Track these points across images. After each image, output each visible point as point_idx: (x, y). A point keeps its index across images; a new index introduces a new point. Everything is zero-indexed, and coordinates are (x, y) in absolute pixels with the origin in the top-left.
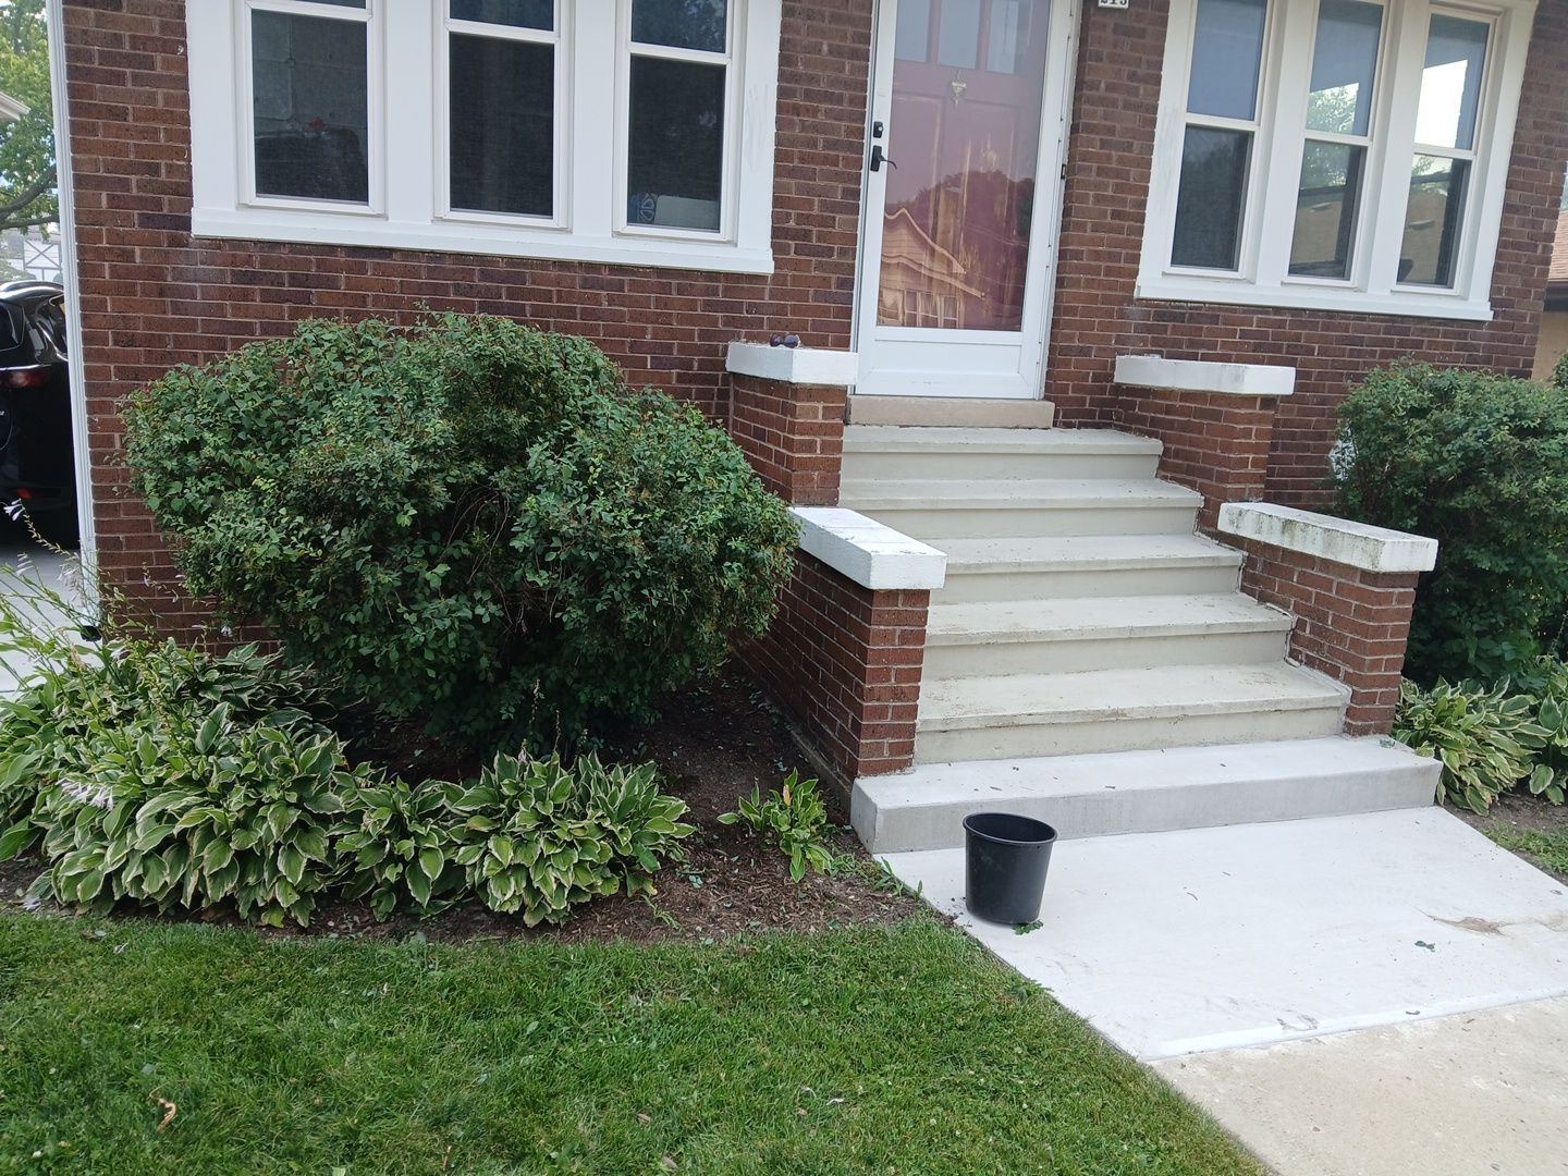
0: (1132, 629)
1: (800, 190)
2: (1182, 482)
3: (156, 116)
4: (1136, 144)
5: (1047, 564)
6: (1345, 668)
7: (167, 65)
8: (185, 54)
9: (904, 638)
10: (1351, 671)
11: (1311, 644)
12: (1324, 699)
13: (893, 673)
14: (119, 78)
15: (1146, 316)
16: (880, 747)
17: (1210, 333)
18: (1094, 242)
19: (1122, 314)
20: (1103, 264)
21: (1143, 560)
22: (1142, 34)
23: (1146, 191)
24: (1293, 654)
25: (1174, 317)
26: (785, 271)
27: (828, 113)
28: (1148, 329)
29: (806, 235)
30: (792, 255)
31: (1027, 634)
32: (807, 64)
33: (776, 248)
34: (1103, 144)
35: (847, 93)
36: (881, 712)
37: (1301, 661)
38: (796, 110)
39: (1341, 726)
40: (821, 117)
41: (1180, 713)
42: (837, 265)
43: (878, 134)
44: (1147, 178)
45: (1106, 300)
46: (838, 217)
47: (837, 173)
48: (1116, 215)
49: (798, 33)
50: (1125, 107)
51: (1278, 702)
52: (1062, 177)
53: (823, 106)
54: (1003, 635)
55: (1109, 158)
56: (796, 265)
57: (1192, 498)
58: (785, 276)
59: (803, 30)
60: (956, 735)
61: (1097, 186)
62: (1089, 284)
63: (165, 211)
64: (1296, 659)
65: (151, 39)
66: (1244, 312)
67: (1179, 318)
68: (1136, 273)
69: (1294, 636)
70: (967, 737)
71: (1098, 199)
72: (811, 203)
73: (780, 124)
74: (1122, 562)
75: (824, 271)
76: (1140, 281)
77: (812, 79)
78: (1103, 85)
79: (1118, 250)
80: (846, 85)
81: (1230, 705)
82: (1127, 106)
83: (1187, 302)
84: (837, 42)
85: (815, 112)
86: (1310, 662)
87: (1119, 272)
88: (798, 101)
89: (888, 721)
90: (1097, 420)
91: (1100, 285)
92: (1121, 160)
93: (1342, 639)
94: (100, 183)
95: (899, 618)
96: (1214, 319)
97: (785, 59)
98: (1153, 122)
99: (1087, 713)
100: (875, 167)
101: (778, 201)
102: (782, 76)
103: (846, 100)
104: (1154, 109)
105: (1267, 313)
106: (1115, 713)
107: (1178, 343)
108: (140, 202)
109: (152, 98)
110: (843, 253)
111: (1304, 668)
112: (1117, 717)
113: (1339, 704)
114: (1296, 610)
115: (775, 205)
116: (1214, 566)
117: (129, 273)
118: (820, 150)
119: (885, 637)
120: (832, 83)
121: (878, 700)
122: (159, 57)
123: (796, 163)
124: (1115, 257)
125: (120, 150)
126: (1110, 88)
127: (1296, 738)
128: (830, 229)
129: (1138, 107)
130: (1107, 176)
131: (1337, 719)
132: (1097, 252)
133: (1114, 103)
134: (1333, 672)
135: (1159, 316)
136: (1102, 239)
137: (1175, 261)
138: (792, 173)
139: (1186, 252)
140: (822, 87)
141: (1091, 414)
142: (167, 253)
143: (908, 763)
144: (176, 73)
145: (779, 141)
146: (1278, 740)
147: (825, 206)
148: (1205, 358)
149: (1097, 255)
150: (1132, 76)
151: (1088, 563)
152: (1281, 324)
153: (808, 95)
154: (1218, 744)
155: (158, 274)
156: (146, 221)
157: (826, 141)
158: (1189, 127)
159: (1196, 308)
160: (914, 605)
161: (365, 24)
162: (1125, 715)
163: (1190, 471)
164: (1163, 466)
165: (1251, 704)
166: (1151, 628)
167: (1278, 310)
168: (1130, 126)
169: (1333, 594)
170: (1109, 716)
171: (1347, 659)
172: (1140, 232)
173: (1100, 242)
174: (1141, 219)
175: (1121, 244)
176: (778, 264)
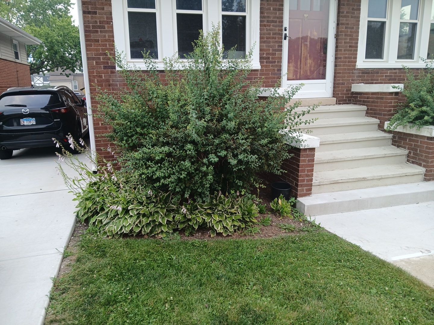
0: (365, 156)
1: (266, 46)
2: (373, 117)
3: (106, 41)
4: (355, 27)
5: (341, 140)
6: (423, 163)
7: (108, 27)
8: (112, 24)
9: (309, 161)
10: (425, 164)
11: (413, 158)
12: (418, 172)
13: (306, 170)
14: (97, 32)
15: (359, 73)
16: (303, 190)
17: (377, 76)
18: (344, 54)
19: (353, 73)
20: (347, 60)
21: (366, 138)
23: (358, 39)
24: (408, 161)
25: (367, 73)
26: (263, 68)
27: (273, 26)
28: (360, 77)
29: (269, 58)
30: (265, 64)
31: (338, 159)
32: (267, 13)
33: (261, 62)
34: (346, 28)
35: (278, 20)
36: (303, 181)
37: (410, 163)
38: (265, 26)
39: (423, 179)
40: (271, 27)
41: (380, 177)
42: (276, 65)
43: (285, 30)
44: (358, 36)
45: (348, 69)
46: (277, 53)
47: (276, 41)
48: (350, 46)
49: (264, 5)
50: (351, 18)
51: (406, 173)
52: (335, 38)
53: (272, 24)
54: (331, 160)
55: (347, 32)
56: (266, 66)
57: (376, 121)
58: (263, 69)
59: (266, 5)
60: (322, 186)
61: (345, 39)
62: (344, 65)
63: (109, 65)
64: (409, 162)
65: (104, 21)
66: (386, 70)
67: (368, 73)
68: (356, 62)
69: (408, 156)
70: (325, 186)
71: (345, 43)
72: (269, 49)
73: (261, 30)
74: (360, 139)
75: (273, 67)
76: (357, 64)
77: (268, 17)
78: (345, 12)
79: (351, 56)
80: (278, 18)
81: (393, 175)
82: (352, 17)
83: (370, 69)
84: (275, 7)
85: (270, 26)
86: (413, 162)
87: (352, 62)
88: (265, 23)
89: (305, 183)
90: (347, 102)
91: (347, 66)
92: (351, 32)
93: (422, 156)
94: (93, 59)
95: (308, 156)
96: (378, 73)
97: (261, 13)
98: (359, 21)
99: (357, 179)
100: (285, 39)
102: (261, 17)
103: (278, 22)
104: (359, 17)
105: (392, 70)
106: (364, 178)
107: (367, 80)
108: (103, 63)
109: (105, 36)
110: (278, 62)
111: (411, 164)
112: (364, 179)
113: (422, 173)
114: (408, 149)
115: (260, 51)
116: (384, 139)
117: (101, 81)
118: (271, 36)
119: (304, 161)
120: (274, 18)
121: (303, 177)
122: (106, 26)
123: (265, 39)
125: (97, 50)
126: (347, 13)
127: (411, 183)
128: (275, 56)
129: (355, 17)
130: (347, 36)
131: (422, 177)
132: (346, 57)
133: (348, 17)
134: (420, 165)
135: (363, 73)
136: (347, 53)
137: (366, 57)
138: (264, 42)
139: (369, 55)
140: (271, 19)
141: (346, 100)
142: (110, 75)
143: (310, 194)
144: (110, 29)
145: (261, 34)
146: (406, 183)
147: (273, 50)
148: (376, 83)
149: (346, 58)
150: (353, 9)
151: (352, 139)
152: (396, 73)
153: (268, 21)
154: (390, 185)
155: (108, 81)
156: (105, 67)
157: (273, 33)
158: (368, 21)
159: (374, 70)
160: (311, 152)
161: (155, 13)
162: (366, 179)
163: (375, 114)
164: (367, 113)
165: (399, 174)
166: (370, 156)
167: (395, 69)
168: (353, 22)
169: (419, 144)
170: (362, 179)
171: (424, 161)
172: (357, 51)
173: (346, 54)
174: (357, 47)
175: (352, 54)
176: (262, 66)
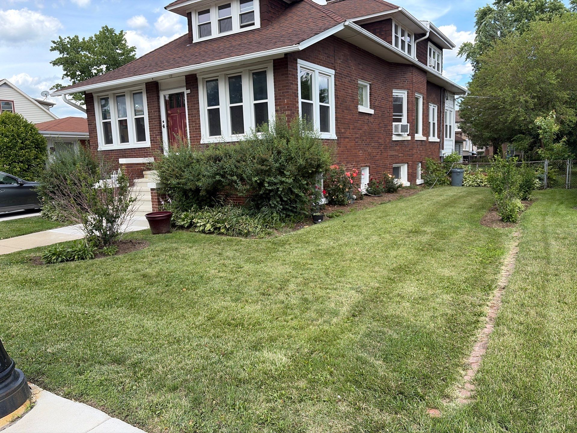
1: (152, 133)
3: (95, 137)
4: (197, 116)
22: (194, 96)
23: (200, 124)
30: (153, 143)
32: (151, 114)
33: (151, 143)
43: (163, 122)
44: (200, 121)
47: (156, 130)
48: (196, 129)
55: (193, 119)
56: (153, 145)
58: (152, 147)
59: (150, 110)
61: (192, 124)
63: (96, 147)
65: (94, 128)
68: (200, 139)
71: (192, 127)
75: (157, 145)
76: (202, 140)
77: (152, 116)
80: (156, 116)
82: (194, 109)
83: (211, 143)
84: (154, 110)
87: (198, 139)
91: (196, 142)
92: (195, 119)
97: (149, 114)
98: (199, 111)
100: (164, 127)
101: (150, 136)
102: (148, 117)
104: (199, 108)
110: (159, 142)
122: (95, 130)
123: (151, 129)
124: (197, 137)
126: (191, 107)
130: (193, 122)
133: (192, 109)
137: (210, 135)
138: (151, 131)
144: (96, 132)
147: (155, 135)
149: (194, 137)
150: (194, 104)
153: (151, 119)
158: (208, 110)
161: (111, 121)
167: (228, 142)
172: (200, 131)
173: (194, 134)
174: (200, 129)
175: (198, 134)
176: (151, 145)
